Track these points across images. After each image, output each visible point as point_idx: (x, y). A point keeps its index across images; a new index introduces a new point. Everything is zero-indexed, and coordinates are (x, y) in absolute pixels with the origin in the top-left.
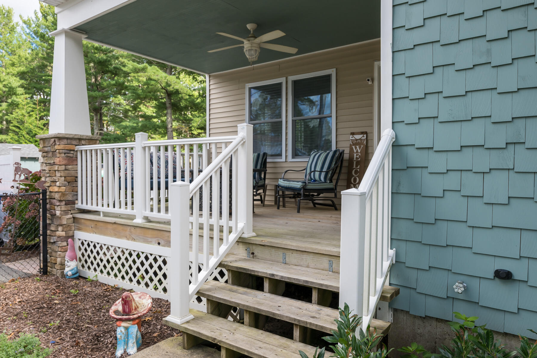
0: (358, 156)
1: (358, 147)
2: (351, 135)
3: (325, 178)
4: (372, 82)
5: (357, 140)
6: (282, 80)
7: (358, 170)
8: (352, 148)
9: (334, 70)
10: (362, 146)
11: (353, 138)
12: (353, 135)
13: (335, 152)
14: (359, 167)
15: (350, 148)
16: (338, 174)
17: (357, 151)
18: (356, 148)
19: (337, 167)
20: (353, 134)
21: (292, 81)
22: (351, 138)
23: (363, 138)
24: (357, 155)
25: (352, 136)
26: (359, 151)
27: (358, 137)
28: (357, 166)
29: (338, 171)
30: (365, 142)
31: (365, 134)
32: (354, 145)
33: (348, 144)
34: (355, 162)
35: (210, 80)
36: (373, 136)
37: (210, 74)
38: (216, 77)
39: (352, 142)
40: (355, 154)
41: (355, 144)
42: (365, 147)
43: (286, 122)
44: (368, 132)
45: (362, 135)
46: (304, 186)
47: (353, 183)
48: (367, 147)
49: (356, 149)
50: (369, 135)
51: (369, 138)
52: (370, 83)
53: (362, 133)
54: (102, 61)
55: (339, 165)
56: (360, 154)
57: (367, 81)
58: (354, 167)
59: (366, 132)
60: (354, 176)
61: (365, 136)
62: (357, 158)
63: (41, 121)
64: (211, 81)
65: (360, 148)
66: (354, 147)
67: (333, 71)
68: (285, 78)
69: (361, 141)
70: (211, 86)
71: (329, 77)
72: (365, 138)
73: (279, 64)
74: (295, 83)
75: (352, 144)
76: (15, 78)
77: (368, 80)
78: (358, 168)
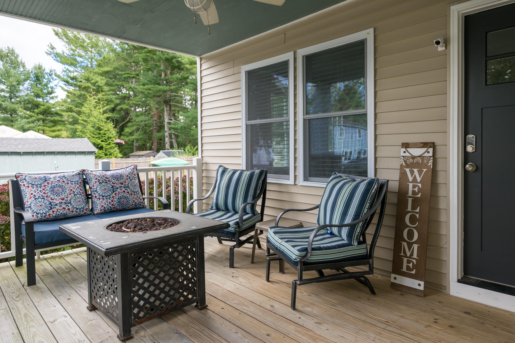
0: (416, 189)
1: (416, 170)
2: (402, 148)
3: (350, 235)
4: (446, 48)
5: (413, 157)
6: (288, 56)
7: (418, 215)
8: (406, 172)
9: (371, 30)
10: (425, 170)
11: (407, 154)
12: (406, 148)
13: (371, 183)
14: (418, 210)
15: (401, 173)
16: (375, 226)
17: (415, 178)
18: (412, 172)
19: (372, 216)
20: (406, 145)
21: (303, 56)
22: (402, 154)
23: (426, 154)
24: (414, 187)
25: (404, 150)
26: (419, 179)
27: (417, 152)
28: (414, 208)
29: (375, 220)
30: (430, 163)
31: (430, 147)
32: (408, 166)
33: (397, 164)
34: (410, 200)
35: (201, 65)
36: (447, 152)
37: (201, 56)
38: (209, 59)
39: (405, 162)
40: (411, 185)
41: (411, 166)
42: (430, 173)
43: (295, 122)
44: (437, 142)
45: (425, 149)
46: (304, 256)
47: (406, 238)
48: (434, 172)
49: (412, 175)
50: (438, 148)
51: (438, 155)
52: (441, 48)
53: (425, 145)
54: (169, 58)
55: (378, 211)
56: (420, 185)
57: (436, 45)
58: (409, 209)
59: (434, 143)
60: (409, 227)
61: (431, 150)
62: (414, 192)
63: (105, 115)
64: (203, 65)
65: (420, 172)
66: (408, 170)
67: (368, 33)
68: (292, 53)
69: (423, 161)
70: (202, 72)
71: (361, 45)
72: (431, 154)
73: (284, 32)
74: (309, 59)
75: (404, 164)
76: (101, 77)
77: (438, 43)
78: (417, 213)
